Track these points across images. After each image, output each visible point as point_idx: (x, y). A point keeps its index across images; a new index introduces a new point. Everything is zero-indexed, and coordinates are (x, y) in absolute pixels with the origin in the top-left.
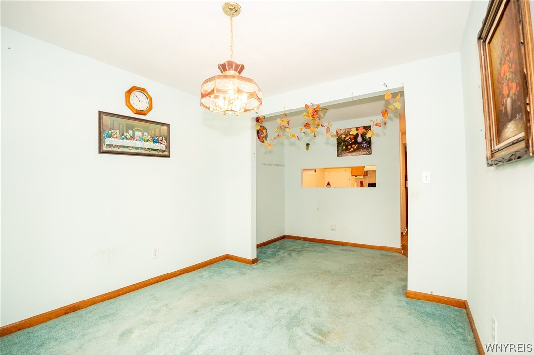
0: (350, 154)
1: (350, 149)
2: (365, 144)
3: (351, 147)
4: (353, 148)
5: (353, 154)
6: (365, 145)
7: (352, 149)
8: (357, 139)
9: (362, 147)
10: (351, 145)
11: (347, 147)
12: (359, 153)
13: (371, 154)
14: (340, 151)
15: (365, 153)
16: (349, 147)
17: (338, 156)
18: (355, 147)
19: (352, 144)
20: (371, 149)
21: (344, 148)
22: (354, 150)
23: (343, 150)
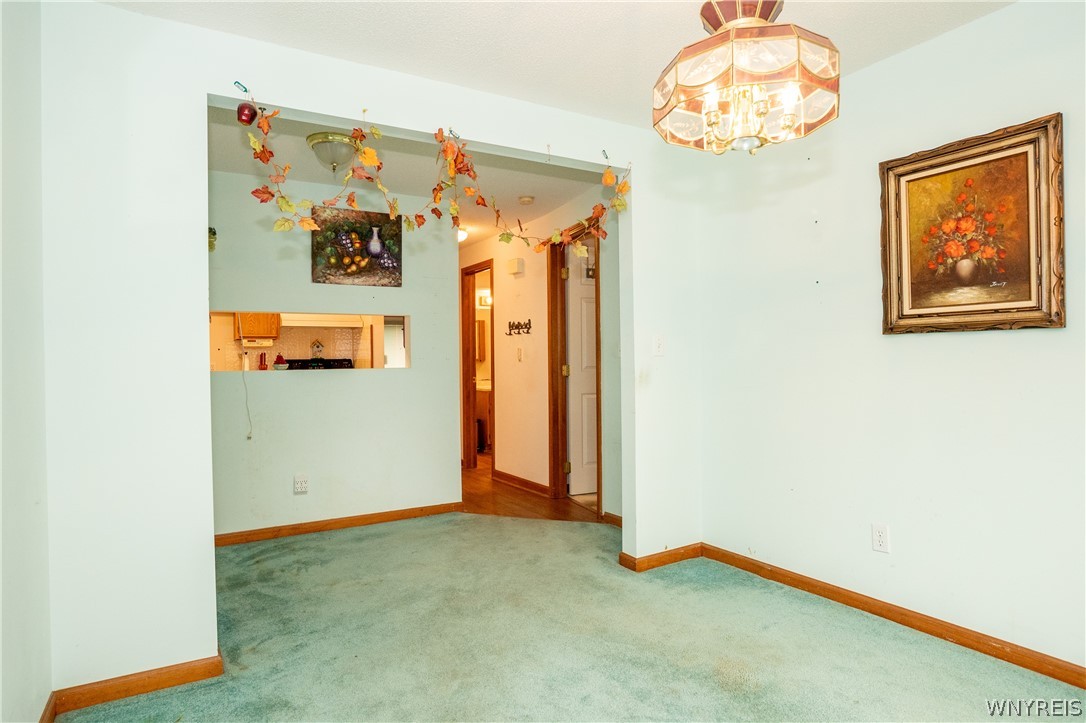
0: (349, 280)
1: (349, 266)
2: (389, 258)
3: (353, 262)
4: (358, 265)
5: (356, 281)
6: (387, 262)
7: (354, 268)
8: (368, 242)
9: (380, 264)
10: (352, 256)
11: (340, 258)
12: (372, 280)
13: (399, 285)
14: (319, 267)
15: (386, 281)
16: (347, 260)
17: (315, 280)
18: (363, 264)
19: (356, 253)
20: (400, 274)
21: (333, 260)
22: (360, 272)
23: (329, 266)
